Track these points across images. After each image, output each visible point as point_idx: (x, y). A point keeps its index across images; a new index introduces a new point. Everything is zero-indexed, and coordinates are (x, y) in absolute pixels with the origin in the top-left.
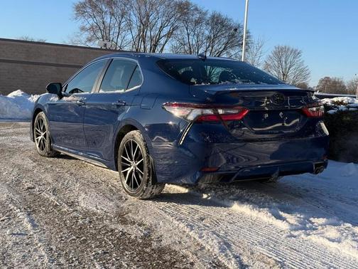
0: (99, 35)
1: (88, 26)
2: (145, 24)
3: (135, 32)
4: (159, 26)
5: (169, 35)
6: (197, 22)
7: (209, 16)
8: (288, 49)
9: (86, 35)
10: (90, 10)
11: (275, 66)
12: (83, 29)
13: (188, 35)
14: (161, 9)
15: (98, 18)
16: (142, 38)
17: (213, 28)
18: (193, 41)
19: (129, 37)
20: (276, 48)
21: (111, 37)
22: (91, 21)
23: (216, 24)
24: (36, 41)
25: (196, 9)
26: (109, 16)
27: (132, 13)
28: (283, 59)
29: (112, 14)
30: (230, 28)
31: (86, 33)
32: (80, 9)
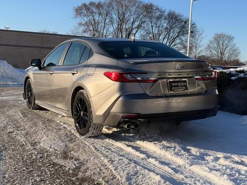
0: (91, 28)
1: (84, 22)
2: (122, 20)
3: (115, 26)
4: (132, 21)
5: (139, 27)
6: (159, 18)
7: (166, 13)
8: (224, 36)
9: (82, 28)
10: (85, 12)
11: (215, 47)
12: (80, 24)
13: (152, 27)
14: (133, 9)
15: (90, 17)
16: (120, 29)
17: (169, 22)
18: (156, 31)
19: (111, 29)
20: (215, 34)
21: (99, 29)
22: (86, 19)
23: (172, 19)
24: (51, 33)
25: (157, 9)
26: (98, 15)
27: (113, 13)
28: (221, 43)
29: (100, 14)
30: (182, 22)
31: (83, 27)
32: (79, 11)
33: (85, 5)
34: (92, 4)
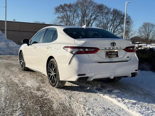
0: (65, 20)
1: (61, 16)
2: (84, 15)
3: (80, 18)
4: (90, 15)
5: (95, 19)
6: (107, 13)
7: (111, 10)
8: (149, 24)
9: (60, 20)
10: (61, 10)
11: (143, 31)
12: (58, 18)
13: (103, 19)
14: (91, 8)
15: (65, 13)
16: (83, 21)
17: (114, 16)
18: (105, 21)
20: (144, 23)
21: (70, 20)
22: (62, 14)
23: (115, 14)
24: (41, 23)
25: (106, 8)
26: (69, 12)
27: (79, 10)
28: (147, 28)
29: (70, 11)
30: (122, 15)
31: (60, 19)
32: (57, 10)
33: (61, 6)
34: (65, 5)
